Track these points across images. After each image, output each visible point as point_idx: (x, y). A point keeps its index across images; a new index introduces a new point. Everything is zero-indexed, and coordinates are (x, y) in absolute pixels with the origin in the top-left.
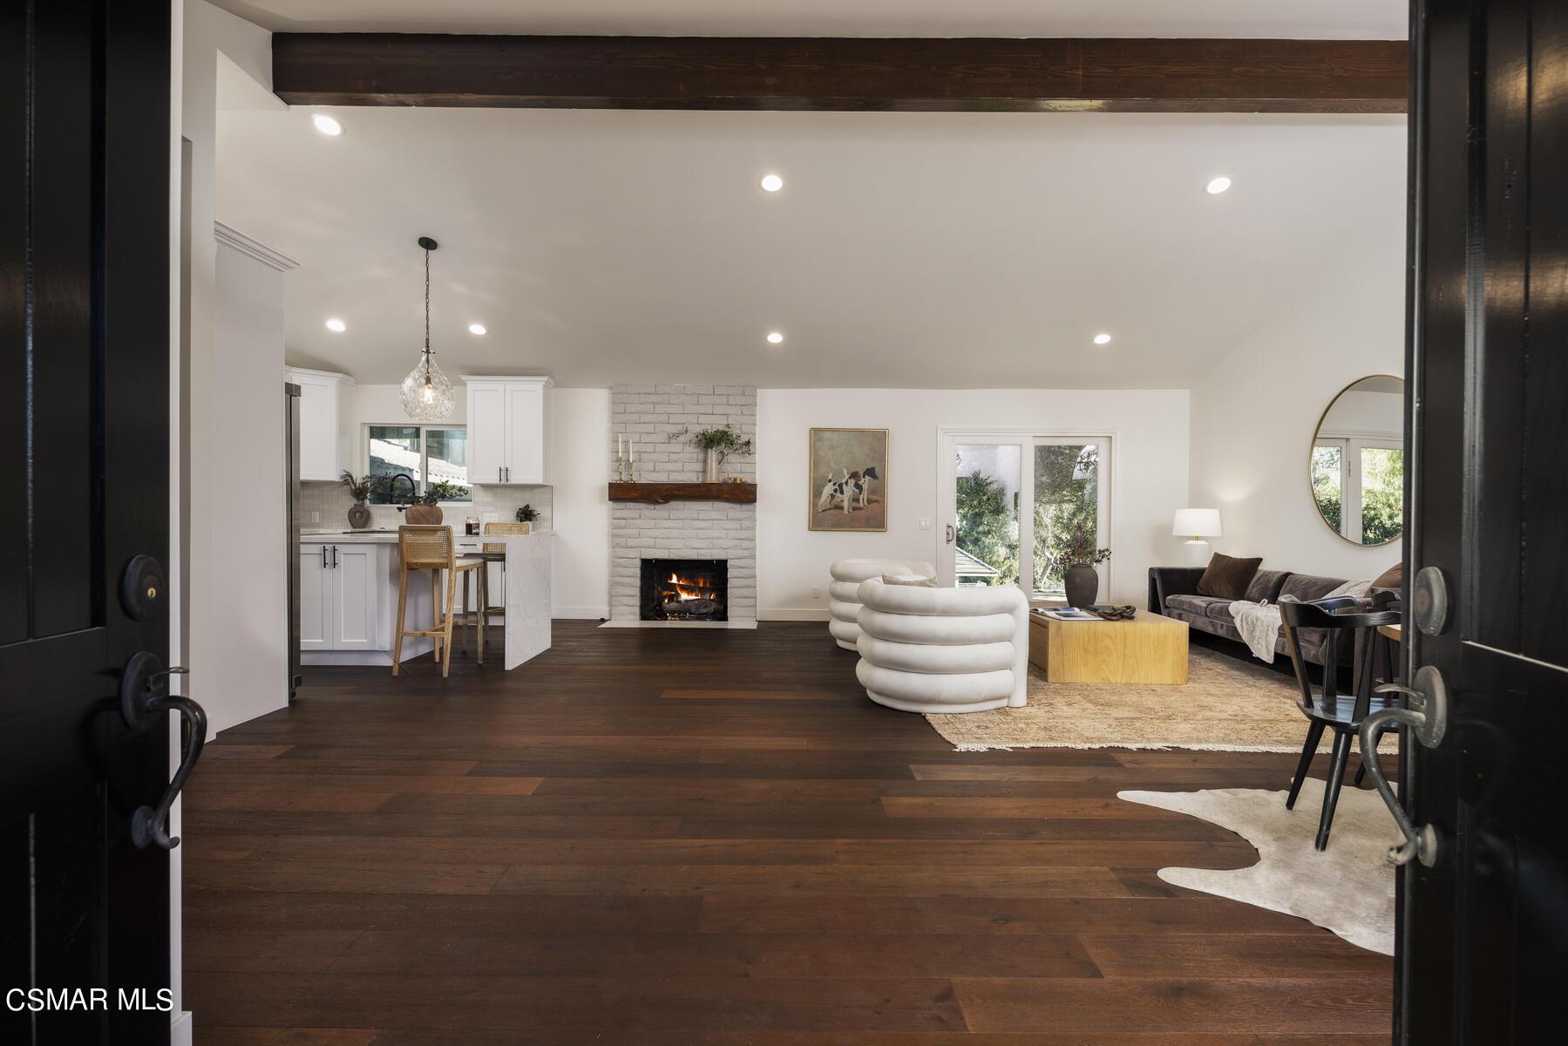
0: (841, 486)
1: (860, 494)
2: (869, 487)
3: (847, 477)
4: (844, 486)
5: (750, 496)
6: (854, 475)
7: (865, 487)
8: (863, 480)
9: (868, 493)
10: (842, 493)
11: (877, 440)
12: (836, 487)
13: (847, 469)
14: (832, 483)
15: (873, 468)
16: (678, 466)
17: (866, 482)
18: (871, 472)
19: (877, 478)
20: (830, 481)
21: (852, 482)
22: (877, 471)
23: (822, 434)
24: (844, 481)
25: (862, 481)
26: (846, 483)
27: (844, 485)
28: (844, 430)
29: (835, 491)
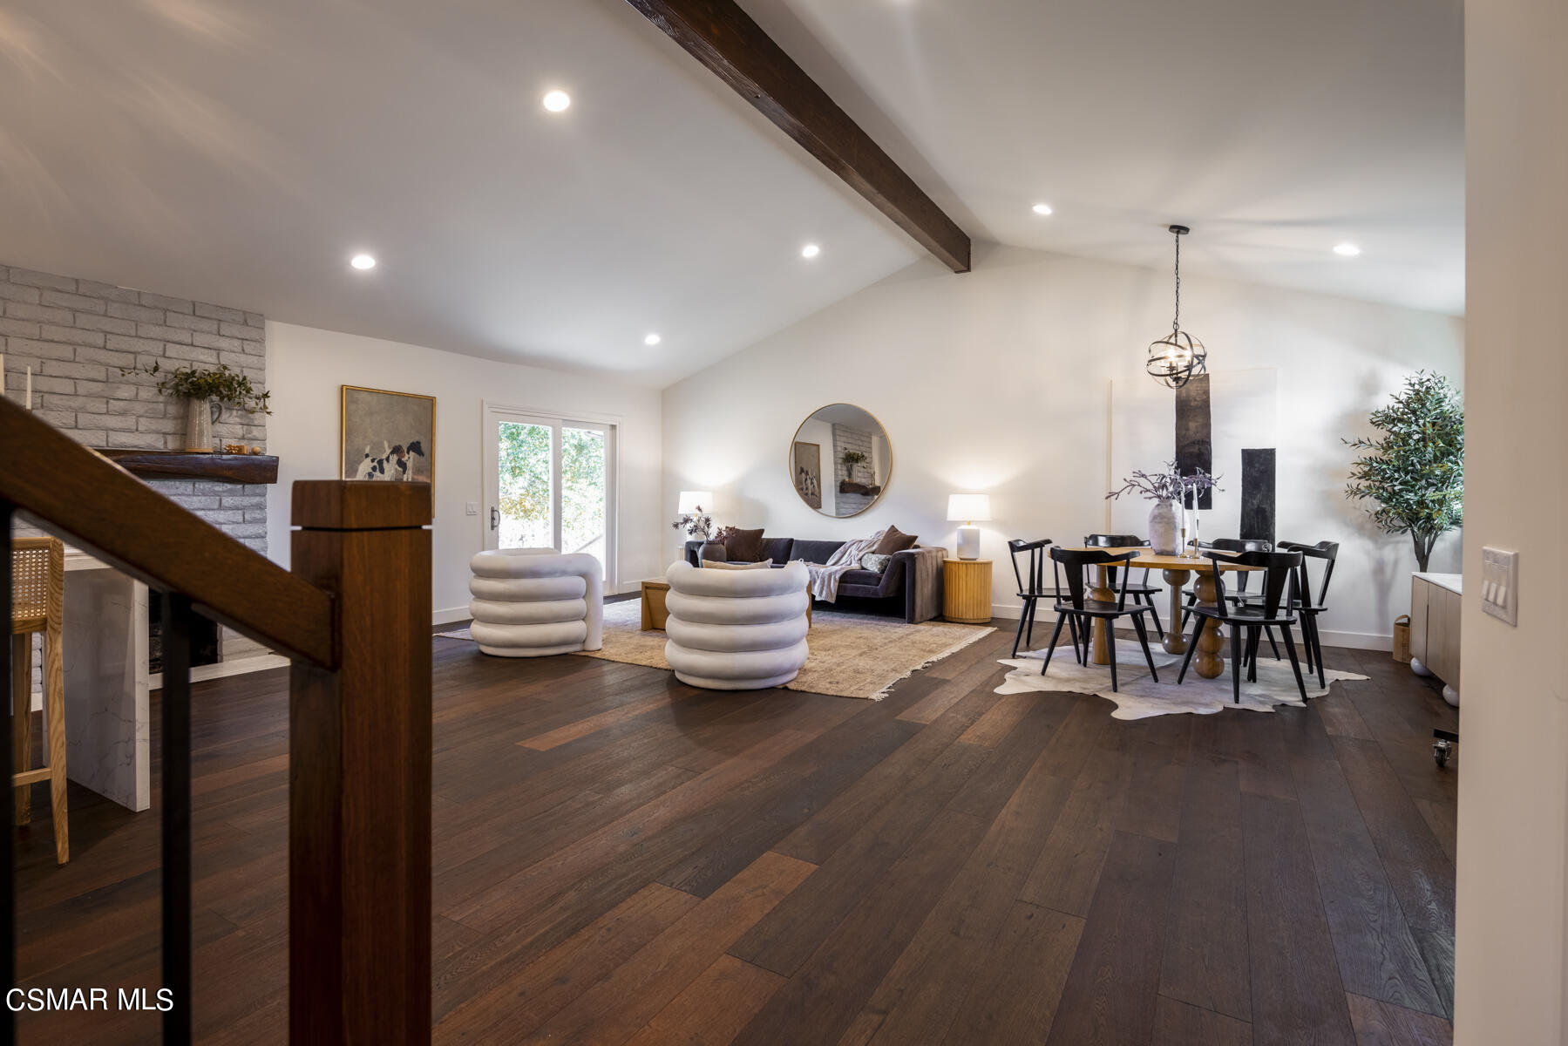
0: (380, 462)
1: (404, 472)
2: (414, 465)
3: (388, 451)
4: (385, 464)
5: (269, 475)
6: (397, 450)
7: (410, 465)
8: (407, 456)
9: (413, 473)
10: (382, 471)
11: (425, 407)
12: (375, 464)
13: (389, 442)
14: (369, 459)
15: (419, 443)
16: (130, 422)
17: (410, 458)
18: (415, 447)
19: (423, 455)
20: (367, 456)
21: (394, 458)
22: (424, 447)
23: (356, 395)
24: (384, 457)
25: (406, 458)
26: (388, 459)
27: (385, 462)
28: (386, 393)
29: (374, 469)
